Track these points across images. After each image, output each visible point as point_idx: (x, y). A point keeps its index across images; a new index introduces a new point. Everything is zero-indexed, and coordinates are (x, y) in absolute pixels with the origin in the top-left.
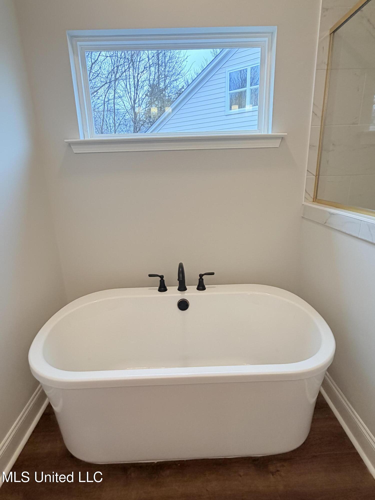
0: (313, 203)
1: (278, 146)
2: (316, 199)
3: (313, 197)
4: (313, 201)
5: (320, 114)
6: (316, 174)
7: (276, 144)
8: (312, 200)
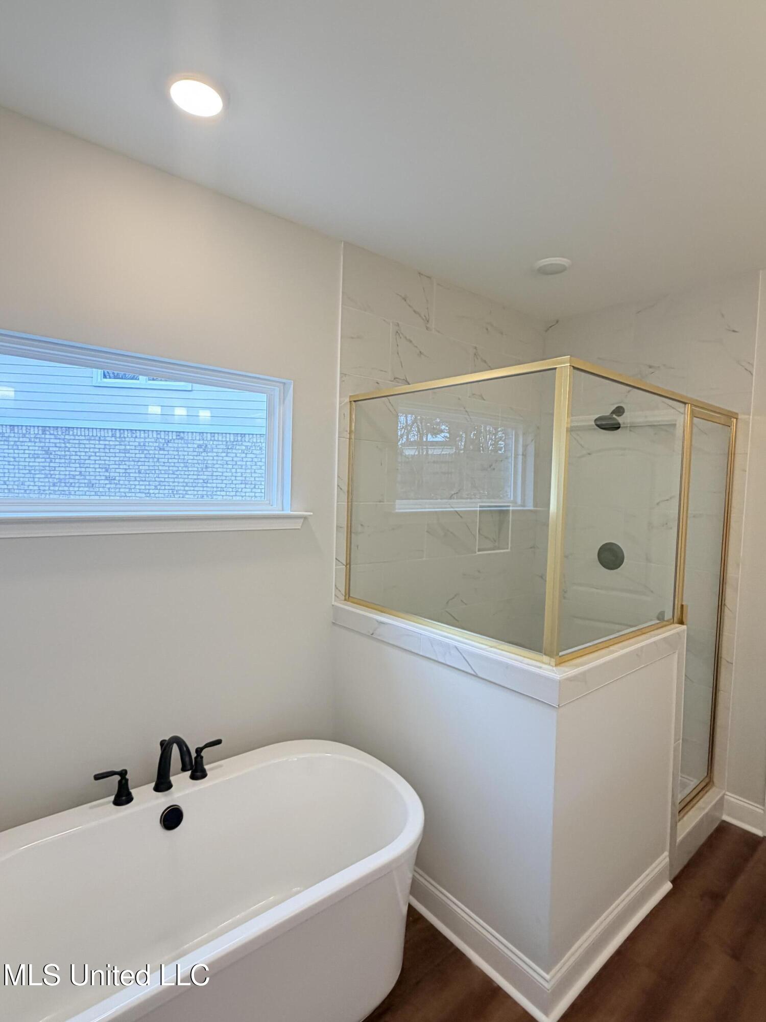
0: (346, 602)
1: (299, 528)
2: (348, 597)
3: (344, 594)
4: (345, 600)
5: (345, 488)
6: (346, 562)
7: (298, 525)
8: (343, 598)
